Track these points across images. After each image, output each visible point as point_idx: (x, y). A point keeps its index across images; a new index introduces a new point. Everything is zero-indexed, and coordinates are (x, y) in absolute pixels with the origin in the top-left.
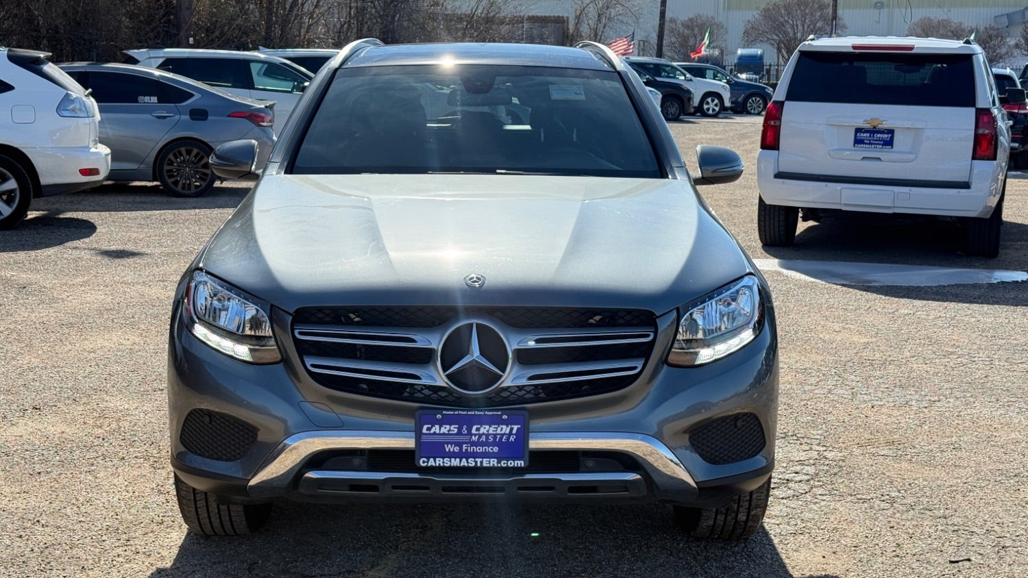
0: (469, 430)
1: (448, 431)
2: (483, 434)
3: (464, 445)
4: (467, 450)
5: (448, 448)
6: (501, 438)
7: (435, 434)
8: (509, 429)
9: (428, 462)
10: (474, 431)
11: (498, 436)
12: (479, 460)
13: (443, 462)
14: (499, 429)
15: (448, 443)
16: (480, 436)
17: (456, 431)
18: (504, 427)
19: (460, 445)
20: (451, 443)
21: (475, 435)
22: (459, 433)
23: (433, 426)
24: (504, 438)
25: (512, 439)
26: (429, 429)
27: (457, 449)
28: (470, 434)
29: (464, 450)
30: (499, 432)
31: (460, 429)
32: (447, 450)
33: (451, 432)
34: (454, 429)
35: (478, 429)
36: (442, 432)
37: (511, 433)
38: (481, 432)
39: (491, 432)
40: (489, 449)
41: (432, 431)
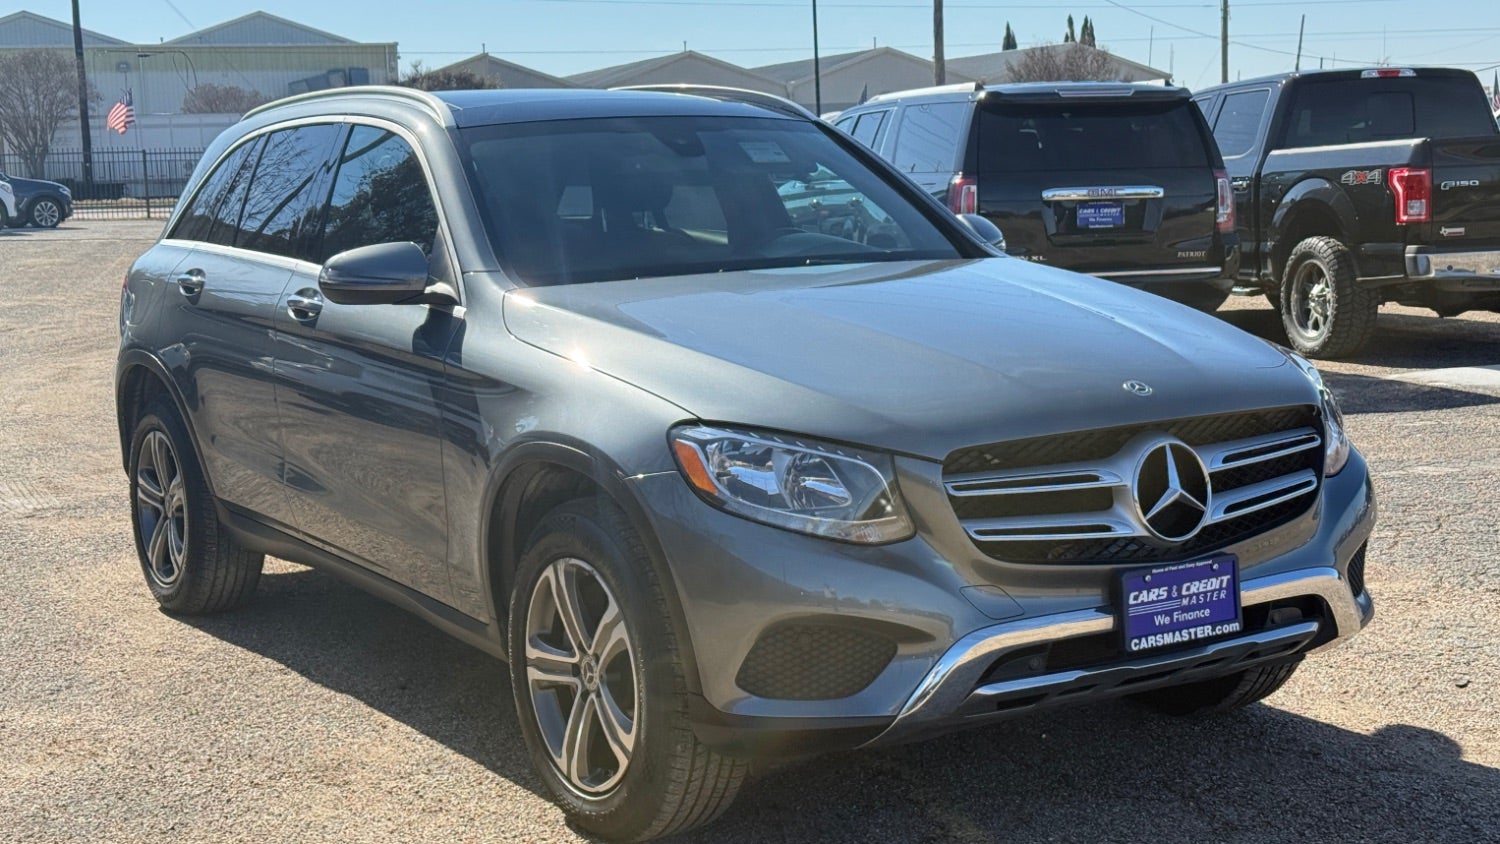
0: (1179, 590)
1: (1158, 596)
2: (1194, 594)
3: (1176, 613)
4: (1177, 619)
5: (1160, 620)
6: (1212, 596)
7: (1143, 603)
8: (1219, 581)
9: (1139, 644)
10: (1184, 593)
11: (1209, 594)
12: (1192, 630)
13: (1156, 641)
14: (1209, 583)
15: (1157, 614)
16: (1191, 596)
17: (1165, 594)
18: (1214, 580)
19: (1169, 613)
20: (1160, 613)
21: (1186, 597)
22: (1169, 598)
23: (1141, 592)
24: (1215, 595)
25: (1223, 596)
26: (1136, 598)
27: (1167, 620)
28: (1180, 596)
29: (1175, 620)
30: (1209, 588)
31: (1169, 592)
32: (1157, 623)
33: (1160, 598)
34: (1163, 592)
35: (1188, 589)
36: (1150, 600)
37: (1221, 589)
38: (1191, 592)
39: (1201, 590)
40: (1199, 614)
41: (1139, 601)
